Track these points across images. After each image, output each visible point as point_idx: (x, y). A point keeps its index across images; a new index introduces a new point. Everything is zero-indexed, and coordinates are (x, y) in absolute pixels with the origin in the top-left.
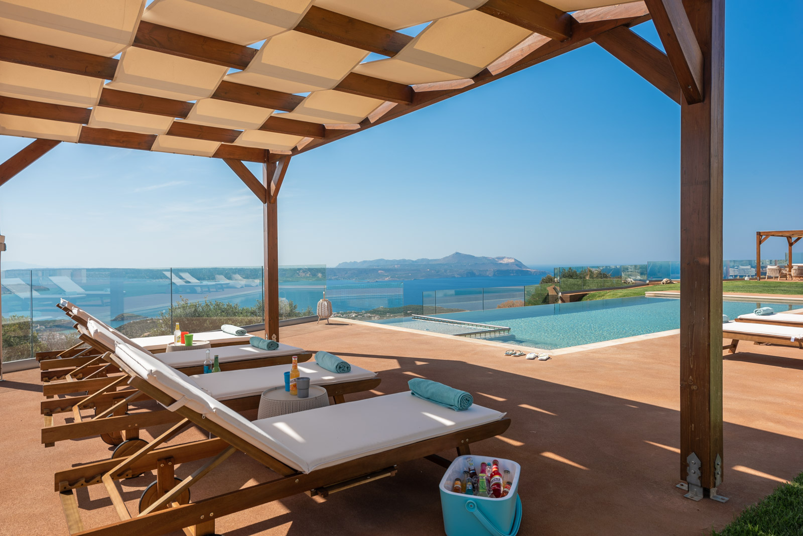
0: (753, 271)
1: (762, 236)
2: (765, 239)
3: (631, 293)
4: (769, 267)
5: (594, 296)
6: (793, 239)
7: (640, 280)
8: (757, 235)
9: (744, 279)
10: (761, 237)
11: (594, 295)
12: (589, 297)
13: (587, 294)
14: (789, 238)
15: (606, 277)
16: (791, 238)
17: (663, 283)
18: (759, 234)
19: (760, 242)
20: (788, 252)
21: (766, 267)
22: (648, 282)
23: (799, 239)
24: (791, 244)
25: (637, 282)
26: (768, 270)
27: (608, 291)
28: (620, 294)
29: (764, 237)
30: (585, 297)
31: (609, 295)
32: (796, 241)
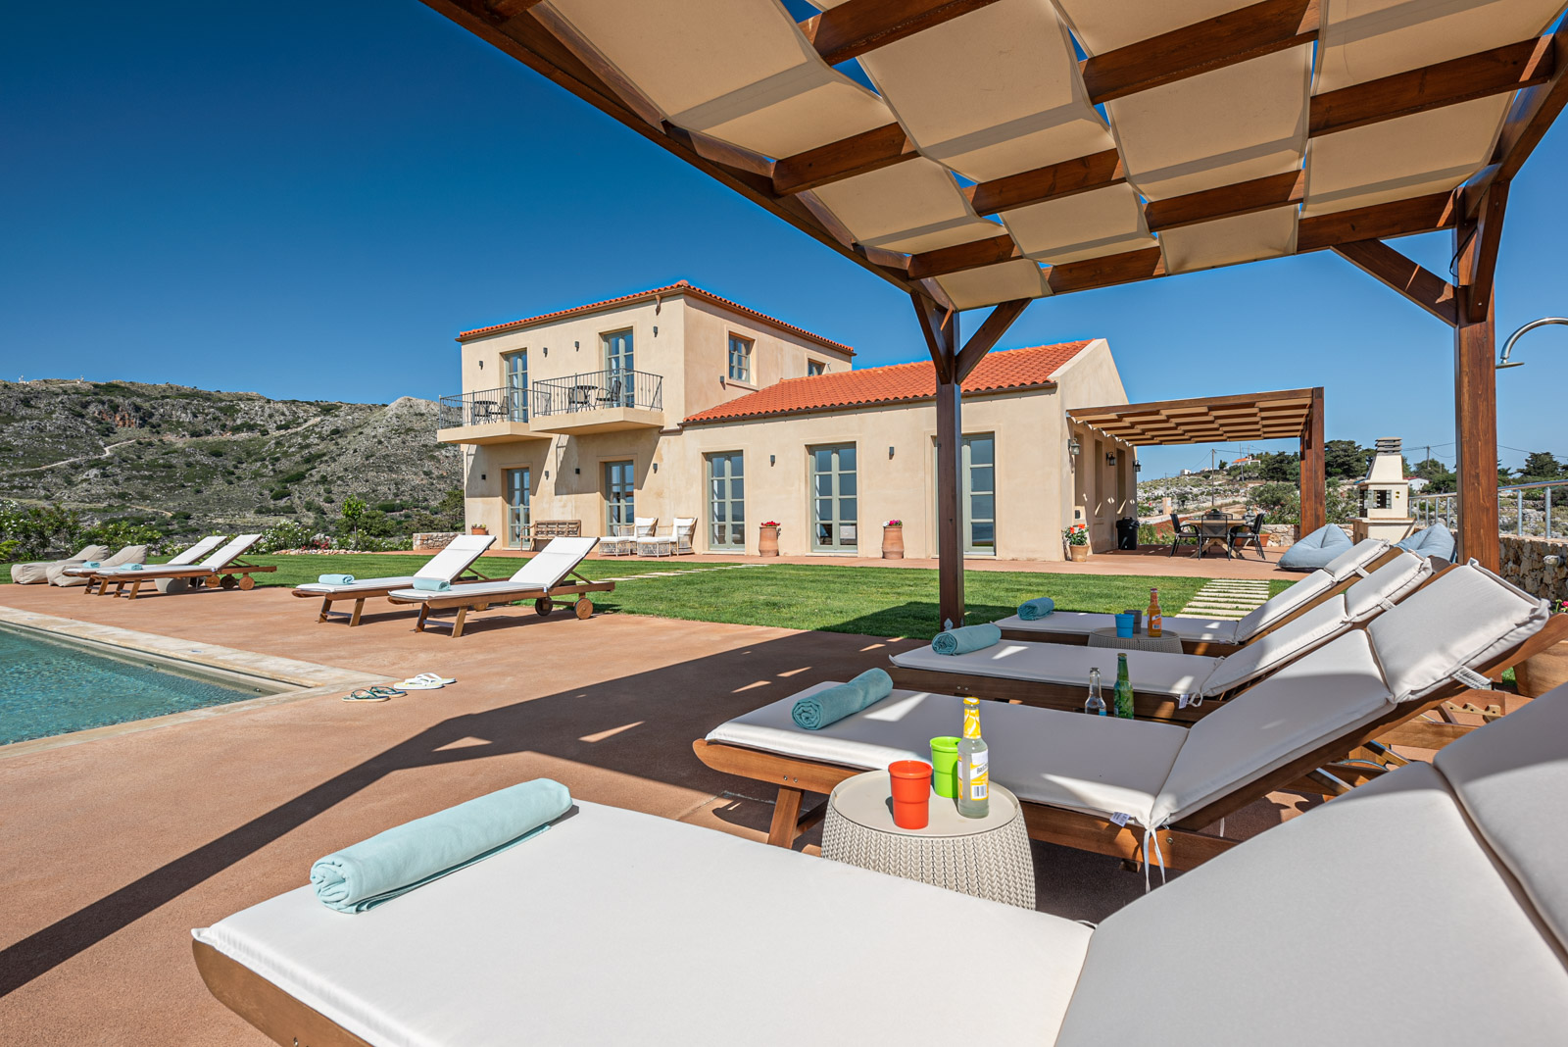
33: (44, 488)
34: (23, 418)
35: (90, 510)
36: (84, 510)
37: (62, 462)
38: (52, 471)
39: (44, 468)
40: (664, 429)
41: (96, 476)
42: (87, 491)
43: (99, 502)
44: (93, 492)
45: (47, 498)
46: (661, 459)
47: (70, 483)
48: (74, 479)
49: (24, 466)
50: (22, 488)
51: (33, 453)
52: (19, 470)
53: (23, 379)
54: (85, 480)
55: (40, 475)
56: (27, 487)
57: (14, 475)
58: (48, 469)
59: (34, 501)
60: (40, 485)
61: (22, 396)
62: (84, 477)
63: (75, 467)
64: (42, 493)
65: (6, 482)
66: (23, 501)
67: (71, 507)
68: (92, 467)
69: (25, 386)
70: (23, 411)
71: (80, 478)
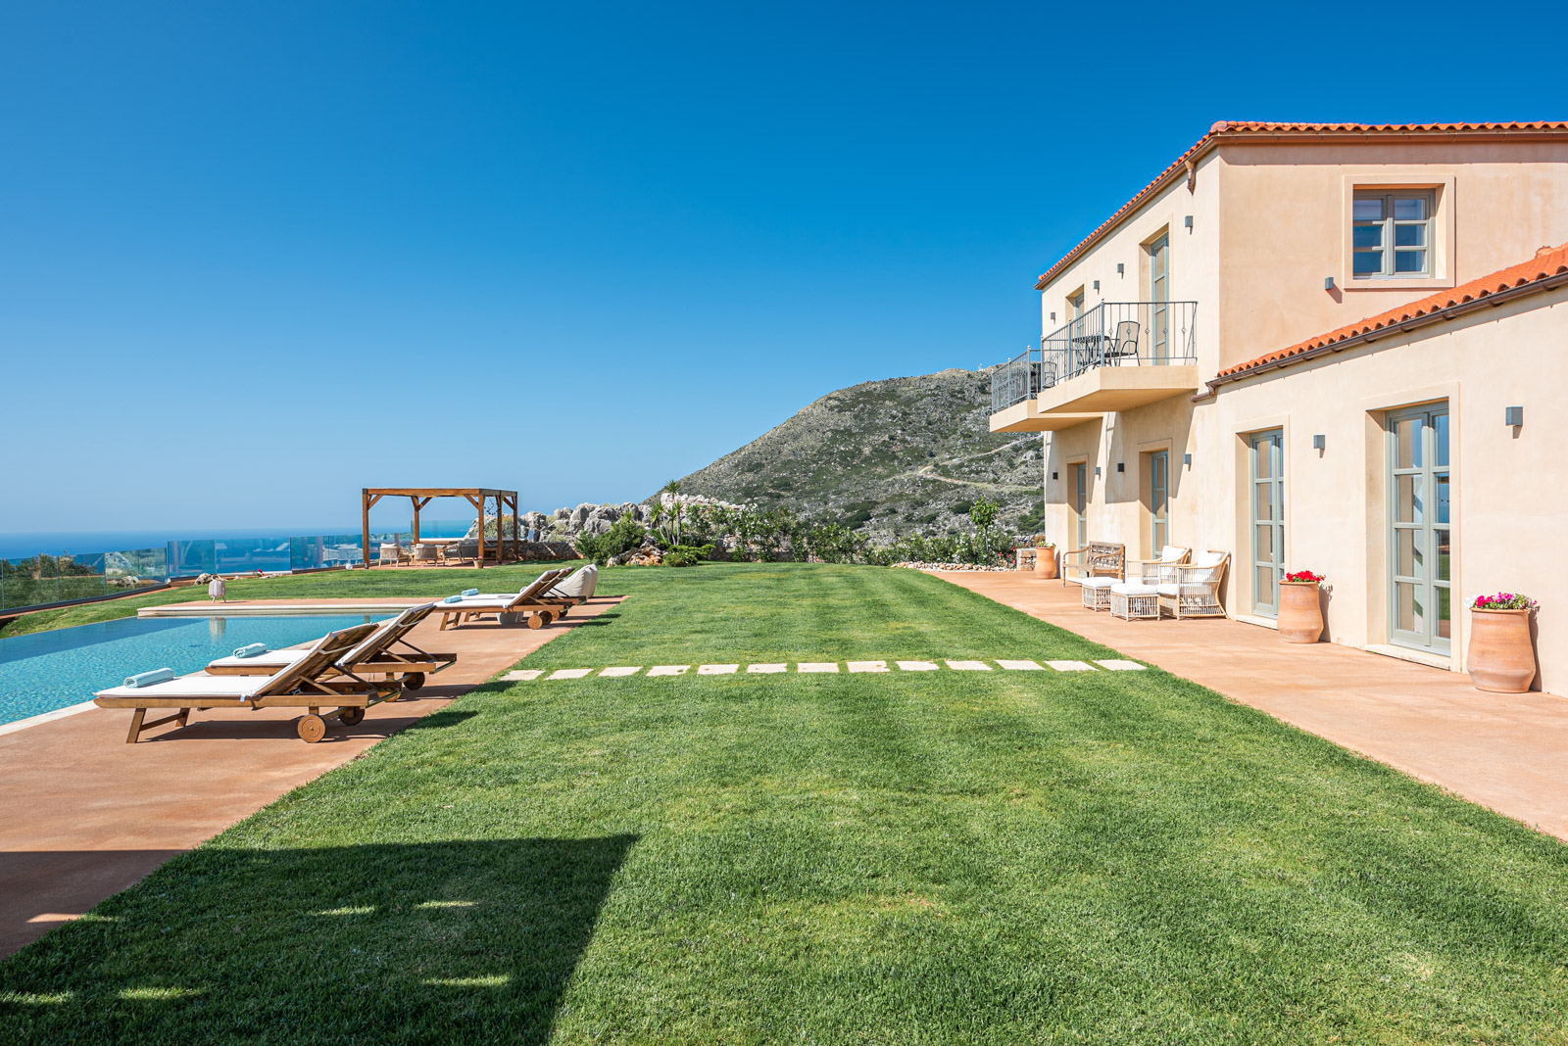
0: (360, 554)
1: (371, 496)
2: (376, 500)
3: (116, 610)
4: (383, 546)
5: (29, 622)
6: (421, 500)
7: (155, 578)
8: (363, 493)
9: (344, 568)
10: (369, 497)
11: (30, 619)
12: (18, 625)
13: (14, 619)
14: (414, 498)
15: (84, 572)
16: (417, 498)
17: (199, 583)
18: (366, 492)
19: (368, 506)
20: (413, 520)
21: (379, 545)
22: (169, 581)
23: (428, 499)
24: (417, 508)
25: (146, 582)
26: (381, 551)
27: (65, 609)
28: (91, 614)
29: (374, 496)
30: (9, 627)
31: (65, 620)
32: (424, 503)
33: (993, 472)
34: (980, 405)
35: (1026, 492)
36: (1021, 493)
37: (1007, 446)
38: (999, 454)
39: (993, 452)
40: (1199, 393)
41: (1032, 458)
42: (1024, 473)
43: (1033, 484)
44: (1029, 474)
45: (995, 481)
46: (1195, 447)
47: (1012, 466)
48: (1015, 462)
49: (980, 451)
50: (977, 473)
51: (986, 437)
52: (976, 455)
53: (982, 367)
54: (1023, 462)
55: (990, 459)
56: (981, 471)
57: (972, 460)
58: (996, 453)
59: (985, 485)
60: (990, 469)
61: (979, 383)
62: (1023, 459)
63: (1016, 449)
64: (992, 476)
65: (967, 467)
66: (978, 485)
67: (1011, 490)
68: (1029, 449)
69: (983, 373)
70: (980, 398)
71: (1020, 461)
